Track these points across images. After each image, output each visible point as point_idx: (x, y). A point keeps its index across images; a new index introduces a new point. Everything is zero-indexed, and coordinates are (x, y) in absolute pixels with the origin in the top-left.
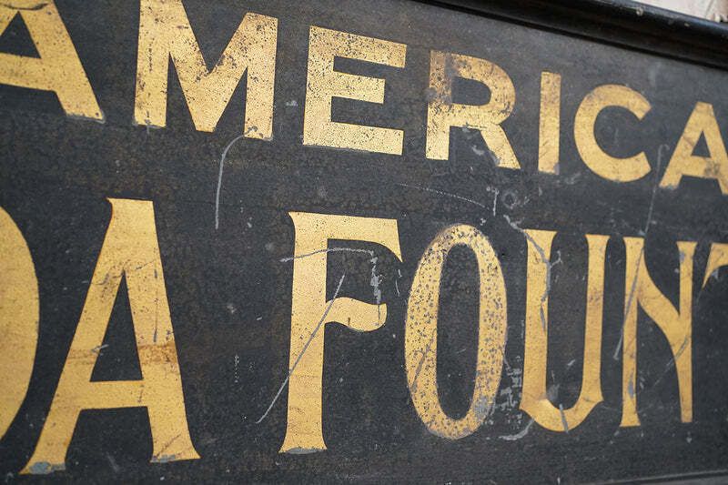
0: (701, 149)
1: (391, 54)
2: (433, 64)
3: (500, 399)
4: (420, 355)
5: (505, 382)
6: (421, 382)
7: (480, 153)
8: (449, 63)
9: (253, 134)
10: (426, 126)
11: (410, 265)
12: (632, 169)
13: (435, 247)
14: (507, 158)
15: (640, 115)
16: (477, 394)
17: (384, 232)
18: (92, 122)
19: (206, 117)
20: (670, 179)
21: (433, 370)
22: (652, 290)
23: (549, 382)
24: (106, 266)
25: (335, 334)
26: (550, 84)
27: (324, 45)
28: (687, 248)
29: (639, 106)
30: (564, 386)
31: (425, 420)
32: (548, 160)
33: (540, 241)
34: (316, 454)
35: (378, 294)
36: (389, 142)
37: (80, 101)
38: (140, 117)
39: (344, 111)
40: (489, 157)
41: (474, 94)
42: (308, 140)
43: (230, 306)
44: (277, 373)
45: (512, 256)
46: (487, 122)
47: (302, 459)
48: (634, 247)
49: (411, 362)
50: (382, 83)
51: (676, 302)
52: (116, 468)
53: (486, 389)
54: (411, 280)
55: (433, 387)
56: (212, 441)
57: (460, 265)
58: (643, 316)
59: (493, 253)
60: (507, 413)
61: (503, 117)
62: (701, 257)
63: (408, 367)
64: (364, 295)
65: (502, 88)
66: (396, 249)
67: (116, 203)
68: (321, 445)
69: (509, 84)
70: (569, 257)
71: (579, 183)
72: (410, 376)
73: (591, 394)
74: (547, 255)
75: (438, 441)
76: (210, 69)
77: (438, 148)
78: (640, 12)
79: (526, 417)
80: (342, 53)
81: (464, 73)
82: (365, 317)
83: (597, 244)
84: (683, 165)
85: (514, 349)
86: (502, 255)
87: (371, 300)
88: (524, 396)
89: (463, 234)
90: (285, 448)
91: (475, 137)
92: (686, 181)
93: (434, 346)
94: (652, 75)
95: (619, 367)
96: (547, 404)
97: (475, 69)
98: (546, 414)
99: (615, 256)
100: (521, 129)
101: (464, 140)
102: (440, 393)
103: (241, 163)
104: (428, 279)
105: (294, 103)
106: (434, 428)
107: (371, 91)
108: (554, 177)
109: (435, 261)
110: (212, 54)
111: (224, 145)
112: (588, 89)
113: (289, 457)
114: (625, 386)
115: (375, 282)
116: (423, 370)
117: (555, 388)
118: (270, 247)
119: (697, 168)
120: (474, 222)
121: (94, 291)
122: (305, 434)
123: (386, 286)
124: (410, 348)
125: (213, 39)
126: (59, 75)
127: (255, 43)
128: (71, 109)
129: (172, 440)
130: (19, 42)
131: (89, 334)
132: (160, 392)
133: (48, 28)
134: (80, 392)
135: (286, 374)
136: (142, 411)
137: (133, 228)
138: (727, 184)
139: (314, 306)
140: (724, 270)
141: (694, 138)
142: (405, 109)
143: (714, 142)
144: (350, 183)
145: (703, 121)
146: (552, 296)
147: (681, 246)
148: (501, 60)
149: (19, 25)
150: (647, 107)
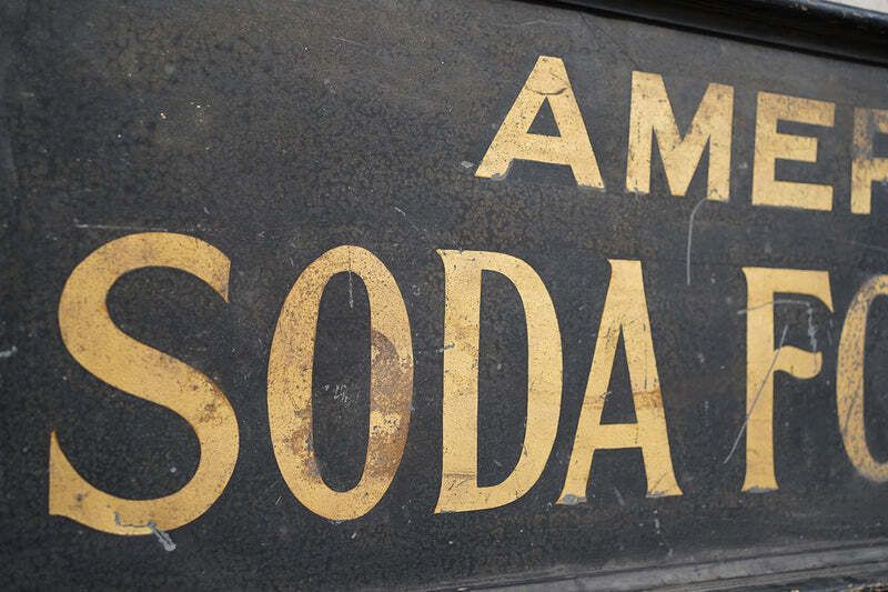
1: (820, 114)
2: (857, 120)
4: (849, 401)
6: (852, 424)
8: (871, 119)
9: (715, 196)
10: (850, 181)
11: (840, 315)
13: (860, 297)
17: (815, 283)
18: (595, 191)
19: (679, 184)
21: (861, 415)
24: (608, 321)
25: (782, 379)
27: (770, 108)
31: (855, 463)
34: (770, 493)
35: (814, 343)
36: (818, 198)
37: (588, 174)
38: (630, 186)
39: (787, 171)
42: (756, 201)
43: (700, 356)
44: (738, 417)
47: (759, 496)
49: (842, 409)
50: (814, 142)
52: (622, 502)
54: (841, 330)
55: (861, 432)
56: (690, 479)
57: (883, 314)
63: (840, 411)
64: (800, 342)
66: (827, 300)
67: (615, 264)
68: (774, 486)
72: (842, 421)
75: (866, 483)
76: (682, 137)
77: (861, 203)
80: (783, 115)
81: (883, 128)
82: (804, 364)
87: (808, 349)
89: (884, 284)
90: (747, 487)
93: (861, 392)
101: (884, 195)
102: (868, 437)
103: (706, 224)
104: (854, 329)
105: (745, 166)
106: (863, 471)
107: (804, 150)
109: (860, 311)
110: (684, 126)
111: (692, 207)
113: (749, 495)
115: (812, 332)
116: (852, 416)
118: (729, 300)
121: (600, 343)
122: (760, 475)
123: (821, 335)
124: (840, 395)
125: (684, 110)
126: (573, 149)
127: (716, 112)
128: (581, 180)
129: (661, 478)
130: (545, 123)
131: (598, 382)
132: (649, 434)
133: (566, 110)
134: (594, 435)
135: (744, 418)
136: (638, 451)
137: (627, 286)
139: (764, 355)
142: (833, 166)
144: (790, 239)
149: (546, 109)
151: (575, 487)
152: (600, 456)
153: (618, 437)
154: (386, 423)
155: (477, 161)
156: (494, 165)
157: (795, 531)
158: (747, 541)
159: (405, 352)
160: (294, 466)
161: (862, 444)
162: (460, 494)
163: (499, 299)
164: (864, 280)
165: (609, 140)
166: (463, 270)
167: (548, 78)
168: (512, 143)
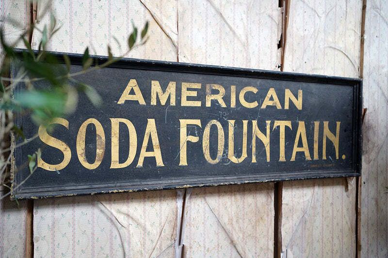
0: (271, 99)
1: (198, 86)
2: (207, 87)
3: (223, 156)
4: (206, 147)
5: (224, 152)
6: (206, 152)
7: (218, 104)
8: (210, 86)
9: (172, 105)
10: (206, 100)
11: (203, 129)
12: (254, 105)
13: (208, 125)
14: (224, 105)
15: (255, 93)
16: (218, 155)
17: (198, 122)
18: (144, 105)
19: (163, 103)
20: (264, 106)
21: (209, 150)
22: (260, 132)
23: (234, 153)
24: (147, 131)
25: (188, 142)
26: (233, 88)
27: (185, 86)
28: (268, 122)
29: (255, 90)
30: (238, 154)
31: (207, 160)
32: (233, 104)
33: (232, 122)
34: (186, 166)
35: (197, 135)
36: (198, 104)
37: (142, 102)
38: (152, 104)
39: (189, 98)
40: (220, 105)
41: (216, 92)
42: (182, 105)
43: (169, 138)
44: (178, 150)
45: (225, 126)
46: (219, 98)
47: (183, 167)
48: (255, 123)
49: (204, 148)
50: (196, 92)
51: (266, 135)
52: (151, 167)
53: (220, 154)
54: (204, 132)
55: (209, 153)
56: (166, 163)
57: (214, 128)
58: (257, 138)
59: (221, 125)
60: (225, 159)
61: (222, 97)
62: (272, 124)
64: (194, 135)
65: (222, 90)
66: (200, 125)
67: (149, 120)
68: (187, 164)
69: (224, 89)
70: (239, 126)
71: (240, 109)
72: (204, 152)
73: (244, 155)
74: (233, 125)
75: (210, 164)
76: (164, 93)
77: (208, 104)
79: (229, 160)
80: (188, 87)
81: (214, 88)
82: (194, 139)
83: (245, 122)
84: (267, 103)
85: (226, 146)
86: (223, 126)
88: (229, 156)
89: (214, 122)
90: (180, 165)
91: (217, 101)
92: (268, 106)
93: (209, 145)
94: (258, 83)
95: (251, 149)
96: (234, 157)
97: (216, 87)
98: (234, 160)
99: (250, 125)
100: (227, 99)
101: (214, 102)
102: (210, 155)
103: (169, 110)
104: (207, 131)
105: (179, 98)
106: (209, 162)
107: (194, 94)
108: (234, 108)
109: (208, 128)
110: (164, 91)
111: (167, 107)
112: (242, 88)
113: (181, 166)
114: (253, 153)
115: (196, 132)
116: (206, 150)
117: (236, 154)
118: (176, 126)
119: (271, 103)
120: (217, 119)
121: (146, 135)
122: (183, 162)
123: (198, 133)
124: (203, 146)
125: (164, 88)
126: (139, 97)
127: (172, 87)
129: (160, 162)
130: (132, 92)
131: (145, 143)
132: (157, 154)
133: (137, 90)
134: (144, 154)
135: (179, 151)
136: (154, 157)
137: (151, 124)
138: (279, 107)
139: (184, 137)
140: (278, 127)
141: (270, 96)
142: (201, 97)
143: (275, 97)
144: (191, 113)
145: (272, 92)
146: (235, 134)
147: (267, 122)
148: (222, 84)
149: (132, 90)
150: (257, 90)
151: (140, 164)
152: (146, 158)
153: (150, 154)
154: (100, 151)
155: (118, 101)
156: (121, 101)
157: (192, 174)
158: (180, 176)
159: (104, 138)
160: (82, 159)
162: (115, 165)
163: (123, 129)
164: (209, 121)
165: (147, 95)
166: (115, 123)
167: (133, 83)
168: (125, 97)
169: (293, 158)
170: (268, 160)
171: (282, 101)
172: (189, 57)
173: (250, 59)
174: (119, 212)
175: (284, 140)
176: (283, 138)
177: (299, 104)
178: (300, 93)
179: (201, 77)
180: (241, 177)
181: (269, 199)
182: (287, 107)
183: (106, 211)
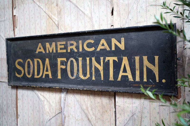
0: (103, 45)
1: (64, 43)
2: (68, 43)
3: (77, 75)
5: (77, 74)
6: (69, 73)
9: (54, 52)
11: (67, 62)
12: (92, 49)
13: (69, 60)
14: (76, 51)
15: (93, 43)
17: (65, 59)
19: (51, 52)
20: (98, 49)
22: (97, 64)
23: (83, 74)
24: (46, 63)
25: (61, 68)
26: (80, 42)
29: (92, 41)
31: (70, 77)
32: (81, 50)
33: (80, 59)
36: (65, 51)
37: (44, 52)
38: (47, 52)
39: (61, 49)
40: (74, 51)
41: (72, 45)
42: (58, 52)
43: (53, 66)
44: (57, 72)
45: (77, 61)
46: (74, 47)
47: (59, 79)
48: (93, 59)
49: (68, 71)
51: (100, 65)
52: (47, 78)
53: (75, 74)
54: (67, 64)
56: (53, 77)
58: (95, 67)
59: (75, 61)
60: (78, 77)
62: (104, 59)
65: (75, 44)
67: (46, 59)
68: (61, 78)
69: (76, 43)
70: (84, 60)
71: (85, 52)
73: (88, 75)
74: (81, 60)
75: (71, 79)
76: (51, 47)
77: (69, 51)
78: (86, 32)
79: (80, 78)
80: (60, 44)
81: (71, 43)
82: (64, 67)
83: (88, 59)
84: (100, 47)
85: (78, 70)
86: (76, 60)
87: (64, 66)
88: (79, 75)
89: (72, 59)
90: (58, 78)
91: (73, 49)
92: (101, 49)
93: (70, 70)
94: (94, 37)
95: (92, 73)
96: (83, 76)
99: (91, 60)
100: (77, 47)
101: (71, 50)
103: (54, 55)
105: (57, 49)
107: (63, 47)
108: (81, 52)
112: (85, 41)
114: (93, 75)
115: (64, 64)
117: (84, 75)
118: (56, 61)
119: (103, 47)
121: (45, 65)
122: (59, 77)
123: (65, 64)
124: (68, 70)
125: (51, 45)
126: (42, 50)
127: (54, 44)
128: (43, 52)
129: (50, 77)
130: (40, 48)
131: (45, 68)
132: (49, 73)
136: (49, 74)
137: (47, 60)
138: (108, 49)
139: (59, 66)
140: (109, 61)
141: (102, 44)
142: (66, 48)
143: (105, 44)
144: (62, 55)
145: (103, 41)
146: (82, 65)
147: (101, 58)
148: (75, 41)
149: (40, 47)
150: (94, 41)
151: (44, 77)
152: (46, 74)
153: (47, 73)
154: (31, 71)
155: (36, 52)
156: (37, 52)
157: (63, 83)
158: (58, 83)
159: (32, 66)
160: (27, 74)
161: (70, 75)
162: (36, 77)
163: (38, 62)
164: (70, 58)
165: (45, 49)
166: (35, 60)
167: (40, 45)
168: (38, 50)
169: (119, 79)
170: (102, 79)
171: (110, 45)
172: (64, 30)
173: (94, 25)
174: (41, 95)
175: (112, 68)
176: (112, 67)
177: (122, 46)
178: (123, 40)
179: (65, 39)
180: (86, 86)
181: (111, 102)
182: (113, 49)
183: (36, 93)
